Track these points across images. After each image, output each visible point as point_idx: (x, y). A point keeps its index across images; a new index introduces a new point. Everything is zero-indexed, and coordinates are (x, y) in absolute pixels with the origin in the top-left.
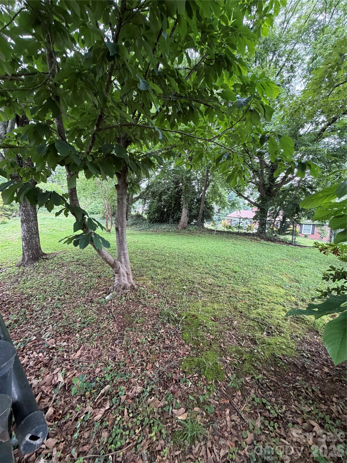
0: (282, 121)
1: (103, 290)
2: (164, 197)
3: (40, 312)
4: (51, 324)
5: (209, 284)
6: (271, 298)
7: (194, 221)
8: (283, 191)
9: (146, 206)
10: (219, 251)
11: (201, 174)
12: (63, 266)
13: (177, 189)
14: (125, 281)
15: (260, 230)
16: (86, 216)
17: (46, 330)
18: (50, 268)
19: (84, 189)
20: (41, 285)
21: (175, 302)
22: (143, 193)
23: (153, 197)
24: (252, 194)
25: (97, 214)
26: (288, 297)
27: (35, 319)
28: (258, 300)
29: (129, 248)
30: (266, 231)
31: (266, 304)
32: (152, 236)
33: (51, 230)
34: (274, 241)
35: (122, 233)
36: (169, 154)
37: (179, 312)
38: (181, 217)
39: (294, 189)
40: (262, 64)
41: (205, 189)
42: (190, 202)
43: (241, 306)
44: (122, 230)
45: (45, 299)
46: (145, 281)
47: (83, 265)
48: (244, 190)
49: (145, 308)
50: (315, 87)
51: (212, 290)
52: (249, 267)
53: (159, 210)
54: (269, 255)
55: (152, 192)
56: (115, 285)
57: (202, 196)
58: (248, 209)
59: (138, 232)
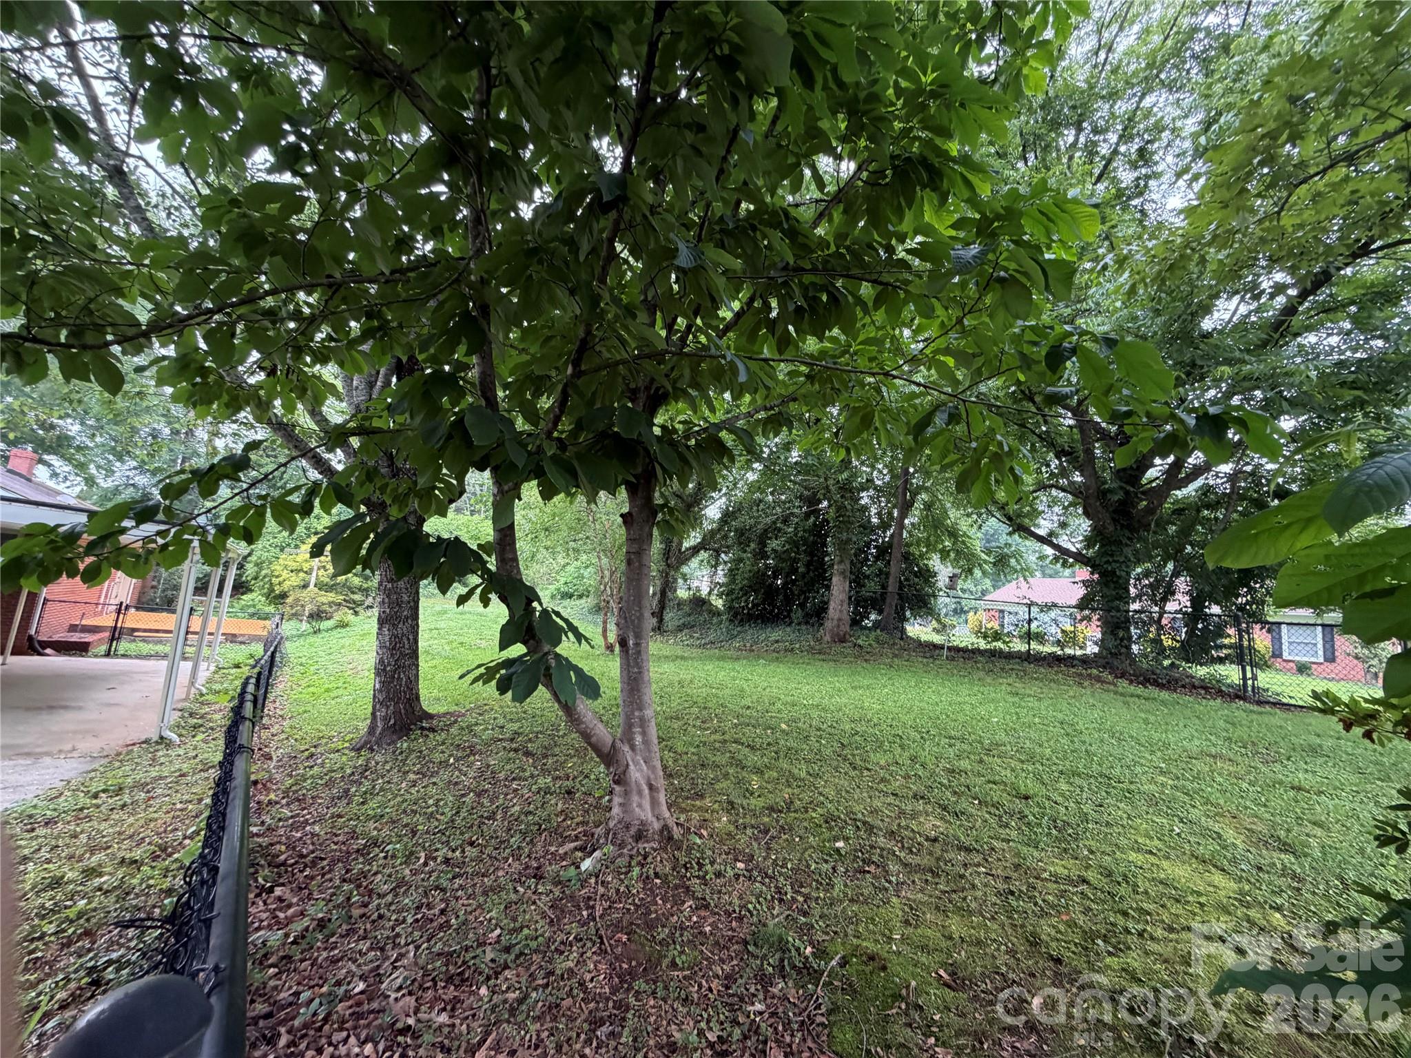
0: (1129, 299)
1: (577, 838)
2: (774, 544)
3: (389, 898)
4: (413, 942)
5: (927, 839)
6: (1176, 909)
7: (873, 617)
8: (1179, 512)
9: (720, 573)
10: (961, 718)
11: (885, 472)
12: (472, 753)
13: (812, 519)
14: (643, 811)
15: (1111, 644)
16: (535, 604)
17: (396, 961)
18: (437, 757)
19: (546, 530)
20: (405, 812)
21: (807, 898)
22: (712, 533)
23: (741, 543)
24: (1063, 525)
25: (580, 597)
26: (1254, 913)
27: (374, 921)
28: (1125, 914)
29: (664, 700)
30: (1135, 648)
31: (1159, 933)
32: (737, 666)
33: (454, 645)
34: (1171, 683)
35: (639, 653)
36: (776, 422)
37: (820, 937)
38: (827, 603)
39: (1218, 503)
40: (1044, 160)
41: (903, 515)
42: (855, 555)
43: (1053, 933)
44: (637, 645)
45: (410, 856)
46: (707, 816)
47: (528, 754)
48: (1035, 514)
49: (703, 913)
50: (1225, 194)
51: (938, 859)
52: (1077, 781)
53: (759, 583)
54: (1156, 736)
55: (736, 531)
56: (611, 824)
57: (892, 536)
58: (1057, 573)
59: (696, 652)
